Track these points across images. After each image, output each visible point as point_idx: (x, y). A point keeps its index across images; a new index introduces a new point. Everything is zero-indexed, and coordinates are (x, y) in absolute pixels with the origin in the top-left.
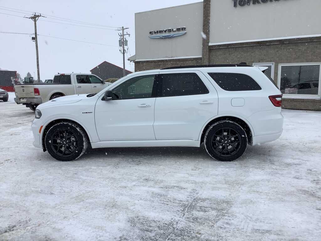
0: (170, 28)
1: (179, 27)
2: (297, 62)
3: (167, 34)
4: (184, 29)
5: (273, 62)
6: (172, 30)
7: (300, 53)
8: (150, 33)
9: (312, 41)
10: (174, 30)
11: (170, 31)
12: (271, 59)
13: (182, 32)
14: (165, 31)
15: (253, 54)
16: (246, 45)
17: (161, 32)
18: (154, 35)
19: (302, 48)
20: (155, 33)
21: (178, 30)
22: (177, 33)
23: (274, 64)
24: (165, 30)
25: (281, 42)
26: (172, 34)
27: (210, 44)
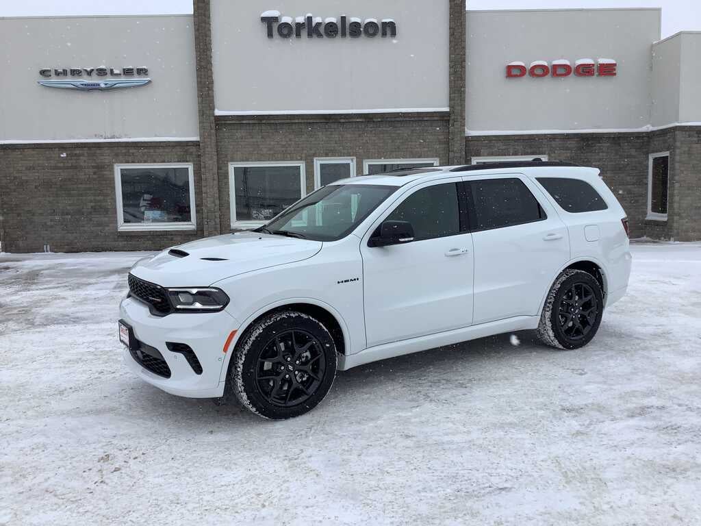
0: (103, 67)
1: (131, 67)
2: (397, 157)
3: (94, 80)
4: (142, 72)
5: (353, 155)
6: (108, 72)
7: (401, 141)
8: (44, 73)
9: (421, 119)
10: (116, 71)
11: (102, 72)
12: (350, 151)
13: (136, 79)
14: (89, 73)
15: (313, 139)
16: (300, 121)
17: (75, 73)
18: (54, 80)
19: (405, 131)
20: (57, 73)
21: (128, 72)
22: (123, 79)
23: (355, 161)
24: (89, 69)
25: (368, 118)
26: (110, 80)
27: (218, 113)
